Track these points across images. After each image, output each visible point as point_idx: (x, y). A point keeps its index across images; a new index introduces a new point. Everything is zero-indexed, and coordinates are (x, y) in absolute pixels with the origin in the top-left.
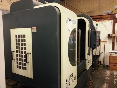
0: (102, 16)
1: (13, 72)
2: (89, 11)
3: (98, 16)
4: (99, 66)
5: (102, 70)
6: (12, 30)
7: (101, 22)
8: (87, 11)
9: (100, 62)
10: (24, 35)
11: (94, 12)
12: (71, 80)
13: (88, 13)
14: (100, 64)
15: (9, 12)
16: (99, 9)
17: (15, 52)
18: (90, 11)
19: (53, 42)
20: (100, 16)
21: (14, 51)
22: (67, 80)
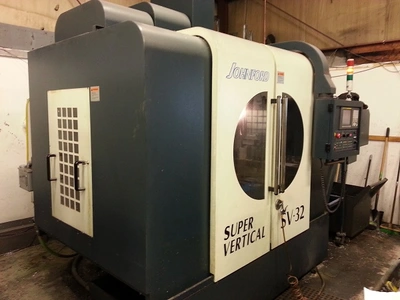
0: (395, 45)
1: (54, 215)
2: (348, 26)
3: (381, 44)
4: (372, 228)
5: (380, 242)
6: (51, 95)
7: (391, 68)
8: (341, 29)
9: (382, 213)
10: (75, 110)
11: (367, 32)
12: (242, 233)
13: (345, 33)
14: (381, 222)
15: (53, 42)
16: (387, 19)
17: (58, 157)
18: (353, 26)
19: (135, 130)
20: (387, 43)
21: (54, 156)
22: (229, 230)
